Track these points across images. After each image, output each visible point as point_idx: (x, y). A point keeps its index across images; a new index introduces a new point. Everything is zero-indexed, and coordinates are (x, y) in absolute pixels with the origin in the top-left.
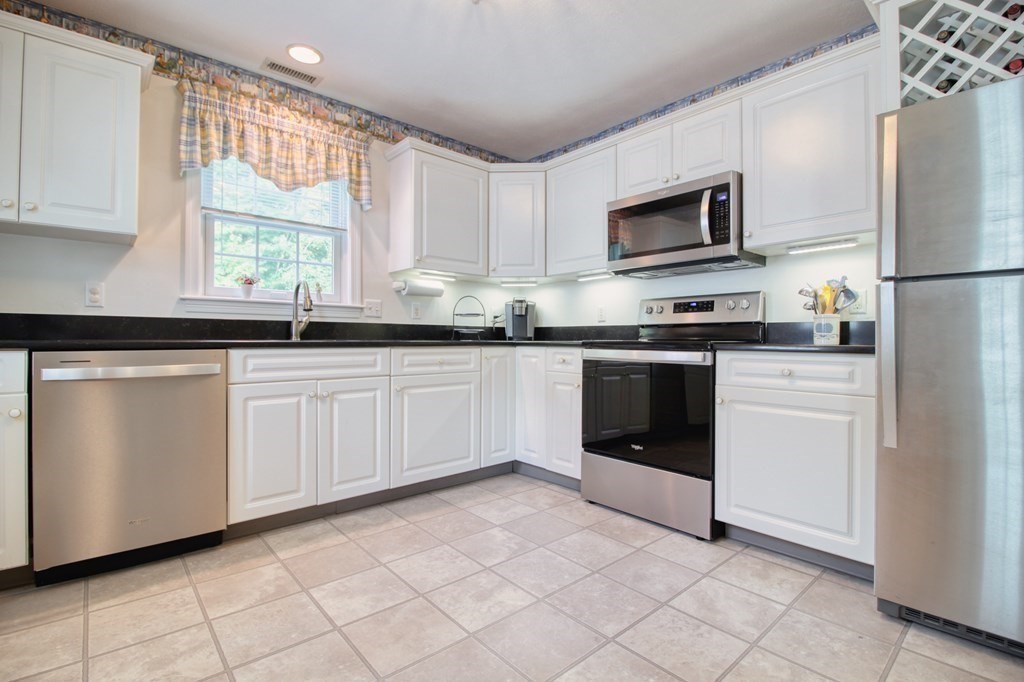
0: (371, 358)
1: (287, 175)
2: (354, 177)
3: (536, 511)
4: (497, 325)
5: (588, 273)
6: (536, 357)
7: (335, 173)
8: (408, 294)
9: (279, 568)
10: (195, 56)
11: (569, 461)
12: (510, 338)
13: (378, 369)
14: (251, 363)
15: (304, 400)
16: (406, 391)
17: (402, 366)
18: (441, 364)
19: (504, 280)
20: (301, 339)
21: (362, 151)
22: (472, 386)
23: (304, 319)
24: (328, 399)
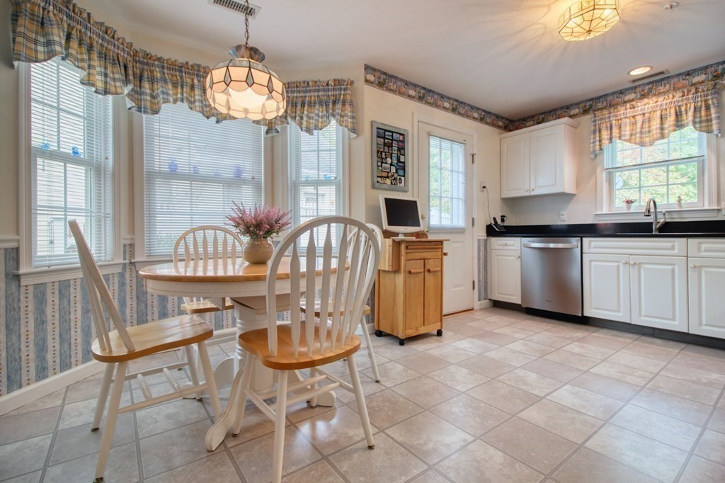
0: (671, 244)
2: (704, 118)
10: (601, 97)
13: (676, 252)
14: (593, 244)
15: (621, 264)
16: (703, 269)
17: (699, 251)
20: (655, 232)
23: (662, 221)
24: (636, 266)
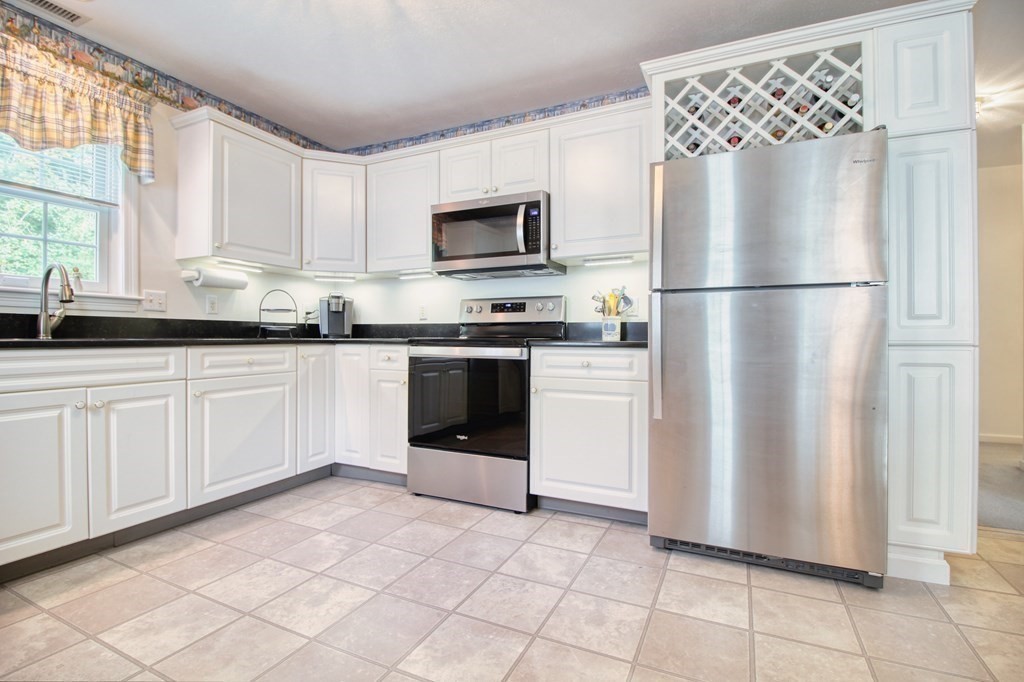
1: (32, 129)
2: (131, 143)
3: (361, 511)
4: (309, 322)
5: (410, 271)
6: (359, 355)
7: (104, 134)
8: (201, 286)
9: (45, 619)
11: (395, 458)
12: (325, 336)
13: (171, 372)
15: (67, 412)
16: (206, 396)
17: (202, 368)
18: (250, 364)
19: (318, 274)
20: (53, 337)
21: (142, 113)
22: (287, 387)
23: (57, 313)
24: (102, 410)
